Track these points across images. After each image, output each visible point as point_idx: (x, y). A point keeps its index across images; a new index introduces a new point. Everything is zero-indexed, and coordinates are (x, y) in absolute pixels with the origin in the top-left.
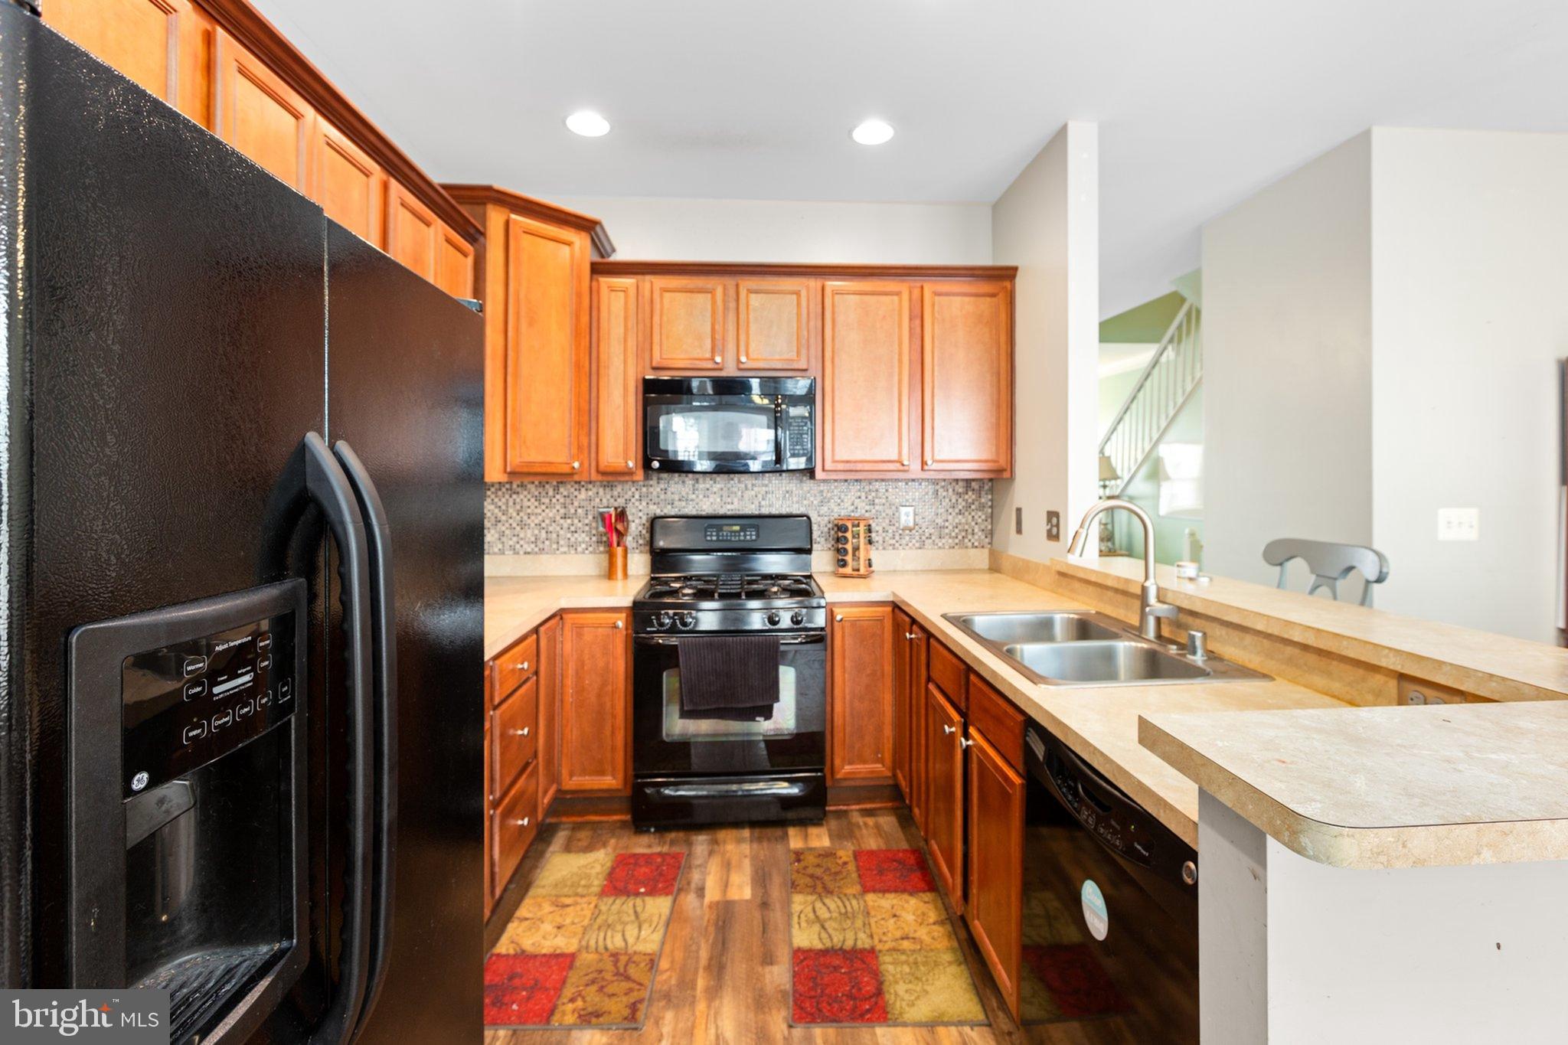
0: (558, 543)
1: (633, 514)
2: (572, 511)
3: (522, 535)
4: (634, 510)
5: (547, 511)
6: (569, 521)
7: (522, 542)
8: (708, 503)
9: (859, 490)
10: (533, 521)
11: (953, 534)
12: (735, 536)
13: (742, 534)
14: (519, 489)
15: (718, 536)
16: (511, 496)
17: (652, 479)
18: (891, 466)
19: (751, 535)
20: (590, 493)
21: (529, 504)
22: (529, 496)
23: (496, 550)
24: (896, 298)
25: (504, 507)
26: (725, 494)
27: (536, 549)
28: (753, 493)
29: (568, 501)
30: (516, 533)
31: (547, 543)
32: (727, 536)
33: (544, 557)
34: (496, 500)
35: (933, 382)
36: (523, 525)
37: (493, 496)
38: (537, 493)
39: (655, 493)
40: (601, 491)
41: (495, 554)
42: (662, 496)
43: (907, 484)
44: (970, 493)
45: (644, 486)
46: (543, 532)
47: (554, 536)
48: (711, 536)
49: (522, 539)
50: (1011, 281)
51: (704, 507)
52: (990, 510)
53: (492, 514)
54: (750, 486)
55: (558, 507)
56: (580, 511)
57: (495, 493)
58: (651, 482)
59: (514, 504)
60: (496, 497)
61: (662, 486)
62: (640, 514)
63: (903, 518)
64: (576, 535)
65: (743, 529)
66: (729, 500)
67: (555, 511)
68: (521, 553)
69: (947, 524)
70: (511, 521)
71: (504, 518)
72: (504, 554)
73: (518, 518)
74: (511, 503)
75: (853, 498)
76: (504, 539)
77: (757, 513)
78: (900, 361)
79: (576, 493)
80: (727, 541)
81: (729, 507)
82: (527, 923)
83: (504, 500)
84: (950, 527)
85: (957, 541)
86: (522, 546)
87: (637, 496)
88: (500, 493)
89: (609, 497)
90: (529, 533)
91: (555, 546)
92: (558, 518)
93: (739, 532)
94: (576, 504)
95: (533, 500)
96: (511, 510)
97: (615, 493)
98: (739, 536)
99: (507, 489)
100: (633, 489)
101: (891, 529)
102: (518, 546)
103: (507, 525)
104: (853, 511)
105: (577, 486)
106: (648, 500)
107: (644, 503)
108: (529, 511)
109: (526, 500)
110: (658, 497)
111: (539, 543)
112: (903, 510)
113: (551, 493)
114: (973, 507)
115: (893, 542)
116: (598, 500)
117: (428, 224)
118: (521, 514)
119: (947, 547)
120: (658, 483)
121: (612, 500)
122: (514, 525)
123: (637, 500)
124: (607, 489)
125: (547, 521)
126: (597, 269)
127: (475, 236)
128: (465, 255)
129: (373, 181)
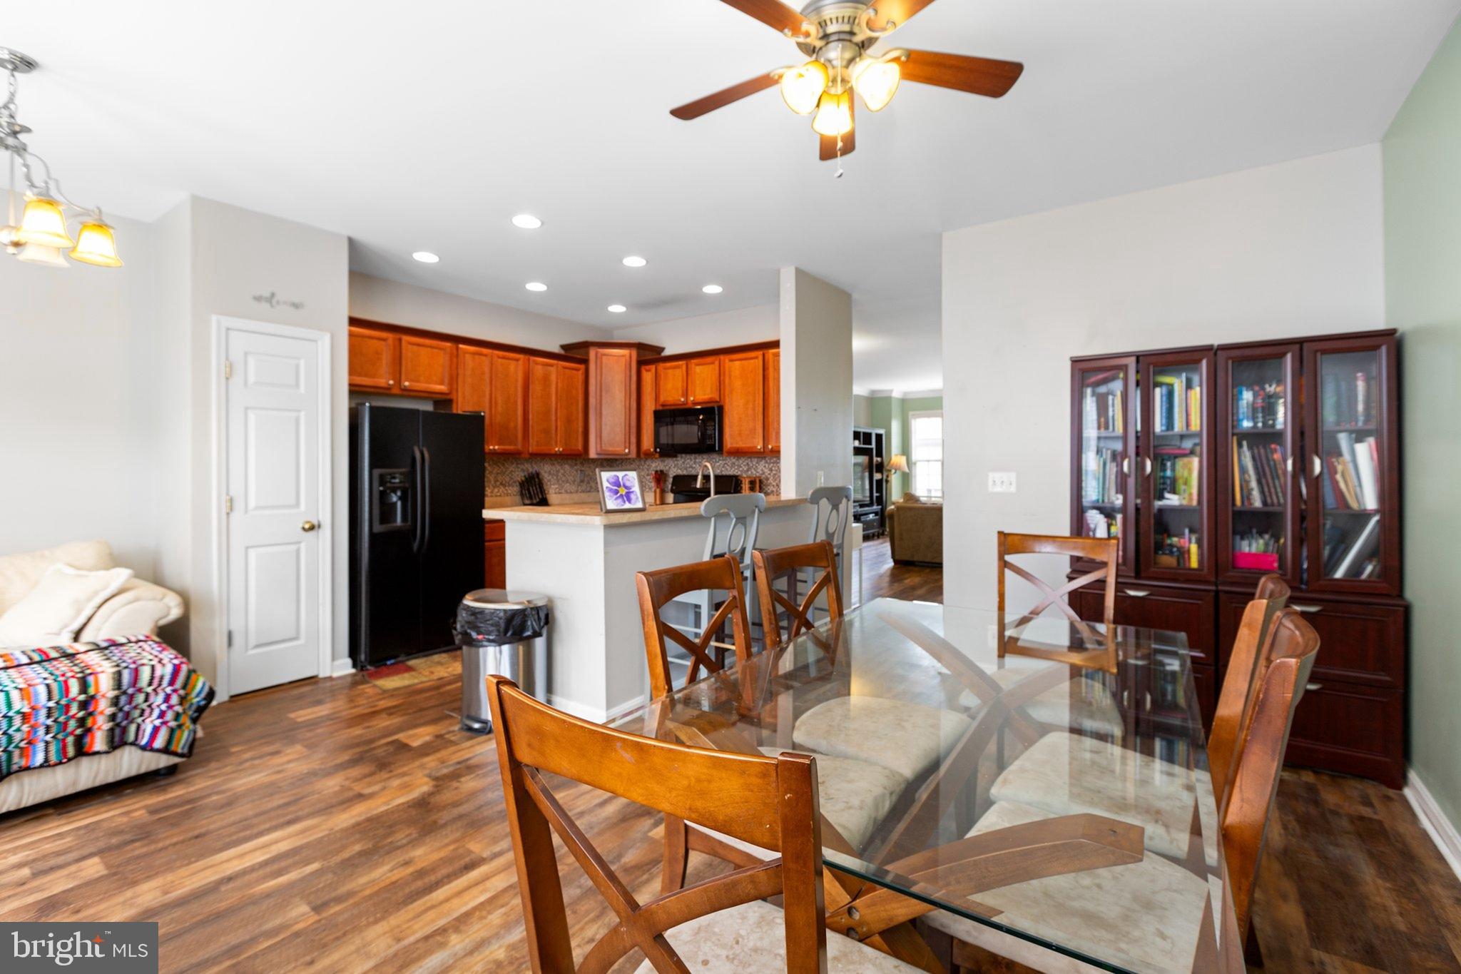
1: (670, 474)
4: (670, 472)
9: (744, 462)
20: (651, 463)
24: (757, 360)
29: (640, 467)
39: (679, 464)
40: (654, 462)
45: (674, 460)
58: (679, 458)
61: (682, 460)
62: (673, 474)
79: (644, 464)
87: (671, 465)
89: (658, 465)
97: (661, 463)
100: (667, 462)
106: (676, 467)
107: (674, 469)
110: (681, 465)
116: (654, 467)
120: (681, 458)
121: (659, 467)
123: (671, 467)
124: (657, 462)
126: (641, 363)
127: (585, 361)
128: (577, 370)
129: (520, 362)
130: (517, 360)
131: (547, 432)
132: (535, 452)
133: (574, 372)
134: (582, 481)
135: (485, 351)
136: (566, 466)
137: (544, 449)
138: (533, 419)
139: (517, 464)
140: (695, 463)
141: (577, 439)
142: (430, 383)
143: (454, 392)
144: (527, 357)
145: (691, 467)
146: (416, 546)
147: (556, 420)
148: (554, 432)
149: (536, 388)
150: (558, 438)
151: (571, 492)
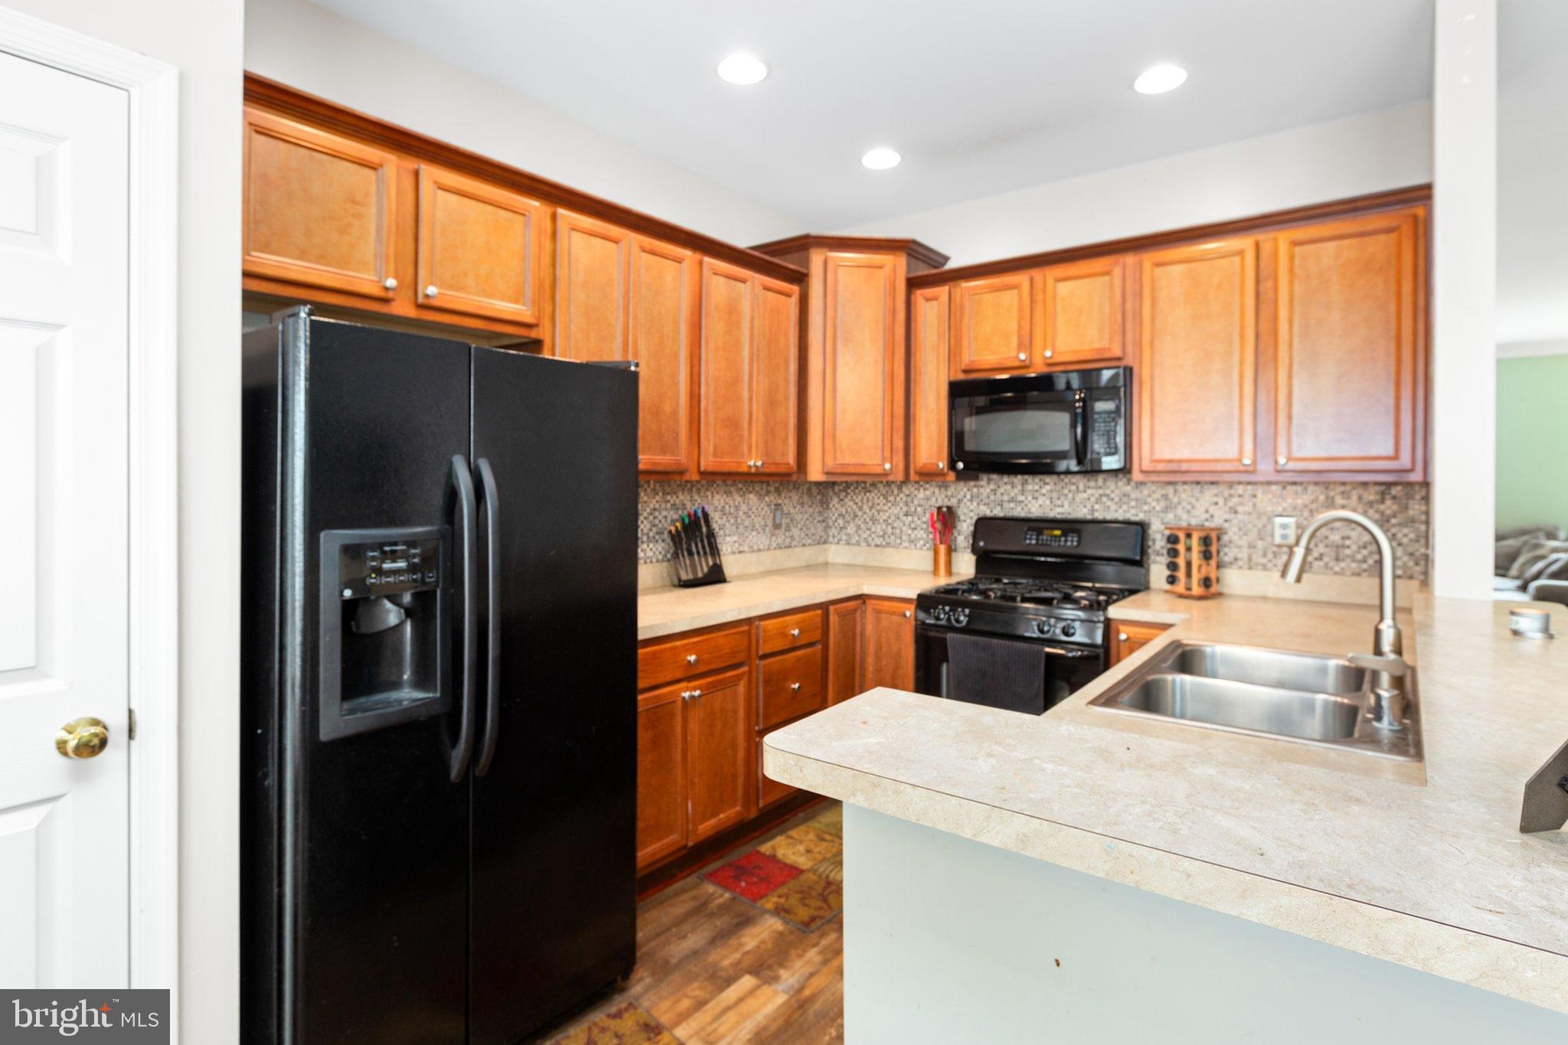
0: (901, 538)
1: (965, 514)
2: (913, 509)
3: (873, 529)
4: (966, 511)
5: (893, 508)
6: (910, 518)
7: (873, 536)
8: (1037, 506)
9: (1216, 495)
10: (881, 517)
11: (1359, 557)
12: (1055, 541)
13: (1063, 539)
14: (871, 488)
15: (1037, 539)
16: (865, 494)
17: (982, 480)
18: (1228, 467)
19: (1072, 541)
20: (928, 493)
21: (878, 501)
22: (879, 495)
23: (854, 541)
24: (1237, 259)
25: (860, 504)
26: (1055, 495)
27: (884, 543)
28: (1085, 495)
29: (909, 499)
30: (869, 527)
31: (893, 537)
32: (1047, 540)
33: (889, 550)
34: (854, 497)
35: (1291, 358)
36: (874, 520)
37: (852, 494)
38: (884, 492)
39: (985, 494)
40: (937, 490)
41: (853, 544)
42: (992, 497)
43: (1284, 488)
44: (1388, 502)
45: (975, 486)
46: (890, 527)
47: (898, 531)
48: (1031, 539)
49: (874, 533)
50: (1425, 205)
51: (1033, 510)
52: (1423, 528)
53: (852, 509)
54: (1081, 487)
55: (901, 505)
56: (919, 509)
57: (853, 491)
58: (981, 483)
59: (868, 501)
60: (855, 494)
61: (992, 486)
62: (972, 514)
63: (1278, 532)
64: (916, 532)
65: (1065, 534)
66: (1059, 502)
67: (898, 508)
68: (873, 545)
69: (1348, 542)
70: (865, 516)
71: (860, 513)
72: (859, 545)
73: (870, 514)
74: (865, 500)
75: (1207, 504)
76: (860, 532)
77: (1089, 517)
78: (1242, 336)
79: (916, 492)
80: (1046, 545)
81: (1059, 510)
82: (791, 840)
83: (860, 497)
84: (1354, 547)
85: (1365, 566)
86: (873, 539)
87: (968, 497)
88: (857, 491)
89: (943, 496)
90: (879, 527)
91: (898, 541)
92: (901, 515)
93: (1060, 537)
94: (916, 502)
95: (882, 498)
96: (865, 507)
97: (949, 493)
98: (1060, 541)
99: (863, 488)
100: (965, 490)
101: (1260, 544)
102: (870, 539)
103: (862, 520)
104: (1207, 520)
105: (916, 486)
106: (978, 500)
107: (975, 504)
108: (879, 508)
109: (876, 498)
110: (988, 497)
111: (886, 537)
112: (1279, 520)
113: (896, 492)
114: (1394, 521)
115: (1264, 561)
116: (934, 499)
117: (744, 281)
118: (873, 510)
119: (1348, 573)
120: (988, 483)
121: (946, 500)
122: (868, 520)
123: (969, 500)
124: (943, 490)
125: (893, 518)
126: (914, 283)
127: (800, 278)
128: (788, 295)
129: (686, 265)
130: (679, 261)
131: (732, 424)
132: (710, 469)
133: (783, 298)
134: (777, 526)
135: (614, 230)
136: (751, 496)
137: (728, 464)
138: (707, 393)
139: (665, 493)
140: (1023, 492)
141: (785, 441)
142: (490, 296)
143: (546, 323)
144: (698, 256)
145: (1012, 500)
146: (457, 756)
147: (751, 400)
148: (746, 425)
149: (714, 328)
150: (754, 438)
151: (759, 550)
